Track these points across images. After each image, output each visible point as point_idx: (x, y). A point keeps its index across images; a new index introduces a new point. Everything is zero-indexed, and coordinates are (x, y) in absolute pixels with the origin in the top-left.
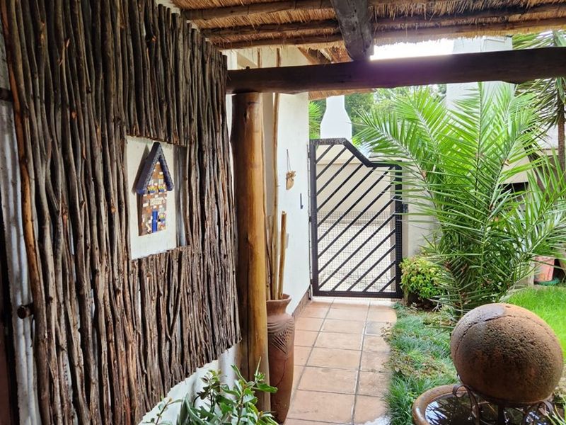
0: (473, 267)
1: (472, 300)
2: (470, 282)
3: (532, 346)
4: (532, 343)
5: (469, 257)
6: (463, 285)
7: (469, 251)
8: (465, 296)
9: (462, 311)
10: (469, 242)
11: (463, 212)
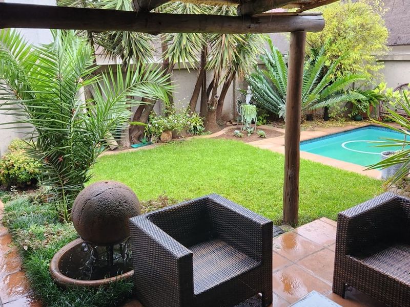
0: (66, 156)
1: (70, 179)
2: (65, 167)
3: (126, 204)
4: (125, 202)
5: (62, 149)
6: (61, 170)
7: (62, 145)
8: (63, 177)
9: (63, 188)
10: (60, 139)
11: (53, 117)
